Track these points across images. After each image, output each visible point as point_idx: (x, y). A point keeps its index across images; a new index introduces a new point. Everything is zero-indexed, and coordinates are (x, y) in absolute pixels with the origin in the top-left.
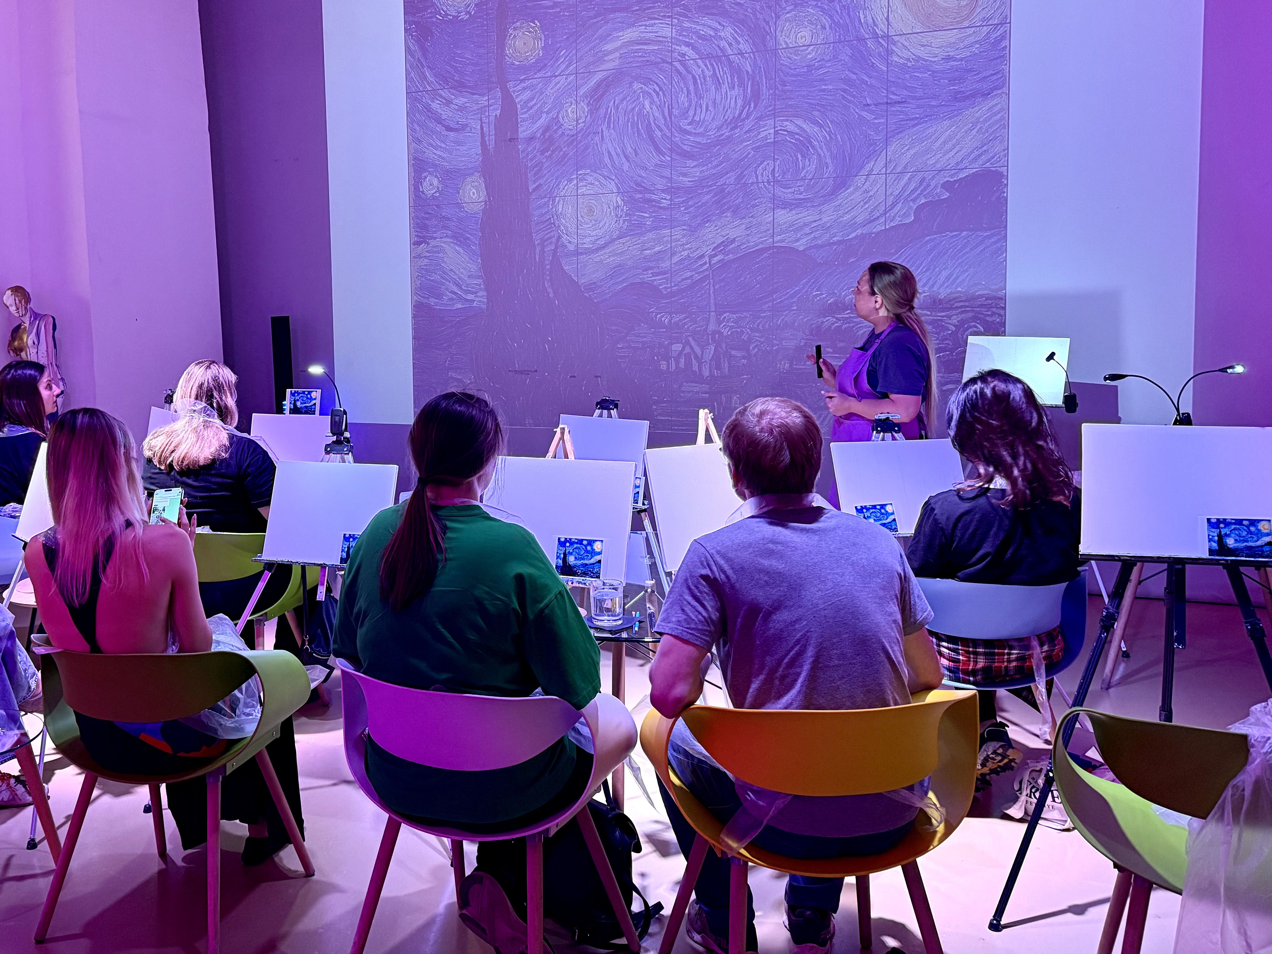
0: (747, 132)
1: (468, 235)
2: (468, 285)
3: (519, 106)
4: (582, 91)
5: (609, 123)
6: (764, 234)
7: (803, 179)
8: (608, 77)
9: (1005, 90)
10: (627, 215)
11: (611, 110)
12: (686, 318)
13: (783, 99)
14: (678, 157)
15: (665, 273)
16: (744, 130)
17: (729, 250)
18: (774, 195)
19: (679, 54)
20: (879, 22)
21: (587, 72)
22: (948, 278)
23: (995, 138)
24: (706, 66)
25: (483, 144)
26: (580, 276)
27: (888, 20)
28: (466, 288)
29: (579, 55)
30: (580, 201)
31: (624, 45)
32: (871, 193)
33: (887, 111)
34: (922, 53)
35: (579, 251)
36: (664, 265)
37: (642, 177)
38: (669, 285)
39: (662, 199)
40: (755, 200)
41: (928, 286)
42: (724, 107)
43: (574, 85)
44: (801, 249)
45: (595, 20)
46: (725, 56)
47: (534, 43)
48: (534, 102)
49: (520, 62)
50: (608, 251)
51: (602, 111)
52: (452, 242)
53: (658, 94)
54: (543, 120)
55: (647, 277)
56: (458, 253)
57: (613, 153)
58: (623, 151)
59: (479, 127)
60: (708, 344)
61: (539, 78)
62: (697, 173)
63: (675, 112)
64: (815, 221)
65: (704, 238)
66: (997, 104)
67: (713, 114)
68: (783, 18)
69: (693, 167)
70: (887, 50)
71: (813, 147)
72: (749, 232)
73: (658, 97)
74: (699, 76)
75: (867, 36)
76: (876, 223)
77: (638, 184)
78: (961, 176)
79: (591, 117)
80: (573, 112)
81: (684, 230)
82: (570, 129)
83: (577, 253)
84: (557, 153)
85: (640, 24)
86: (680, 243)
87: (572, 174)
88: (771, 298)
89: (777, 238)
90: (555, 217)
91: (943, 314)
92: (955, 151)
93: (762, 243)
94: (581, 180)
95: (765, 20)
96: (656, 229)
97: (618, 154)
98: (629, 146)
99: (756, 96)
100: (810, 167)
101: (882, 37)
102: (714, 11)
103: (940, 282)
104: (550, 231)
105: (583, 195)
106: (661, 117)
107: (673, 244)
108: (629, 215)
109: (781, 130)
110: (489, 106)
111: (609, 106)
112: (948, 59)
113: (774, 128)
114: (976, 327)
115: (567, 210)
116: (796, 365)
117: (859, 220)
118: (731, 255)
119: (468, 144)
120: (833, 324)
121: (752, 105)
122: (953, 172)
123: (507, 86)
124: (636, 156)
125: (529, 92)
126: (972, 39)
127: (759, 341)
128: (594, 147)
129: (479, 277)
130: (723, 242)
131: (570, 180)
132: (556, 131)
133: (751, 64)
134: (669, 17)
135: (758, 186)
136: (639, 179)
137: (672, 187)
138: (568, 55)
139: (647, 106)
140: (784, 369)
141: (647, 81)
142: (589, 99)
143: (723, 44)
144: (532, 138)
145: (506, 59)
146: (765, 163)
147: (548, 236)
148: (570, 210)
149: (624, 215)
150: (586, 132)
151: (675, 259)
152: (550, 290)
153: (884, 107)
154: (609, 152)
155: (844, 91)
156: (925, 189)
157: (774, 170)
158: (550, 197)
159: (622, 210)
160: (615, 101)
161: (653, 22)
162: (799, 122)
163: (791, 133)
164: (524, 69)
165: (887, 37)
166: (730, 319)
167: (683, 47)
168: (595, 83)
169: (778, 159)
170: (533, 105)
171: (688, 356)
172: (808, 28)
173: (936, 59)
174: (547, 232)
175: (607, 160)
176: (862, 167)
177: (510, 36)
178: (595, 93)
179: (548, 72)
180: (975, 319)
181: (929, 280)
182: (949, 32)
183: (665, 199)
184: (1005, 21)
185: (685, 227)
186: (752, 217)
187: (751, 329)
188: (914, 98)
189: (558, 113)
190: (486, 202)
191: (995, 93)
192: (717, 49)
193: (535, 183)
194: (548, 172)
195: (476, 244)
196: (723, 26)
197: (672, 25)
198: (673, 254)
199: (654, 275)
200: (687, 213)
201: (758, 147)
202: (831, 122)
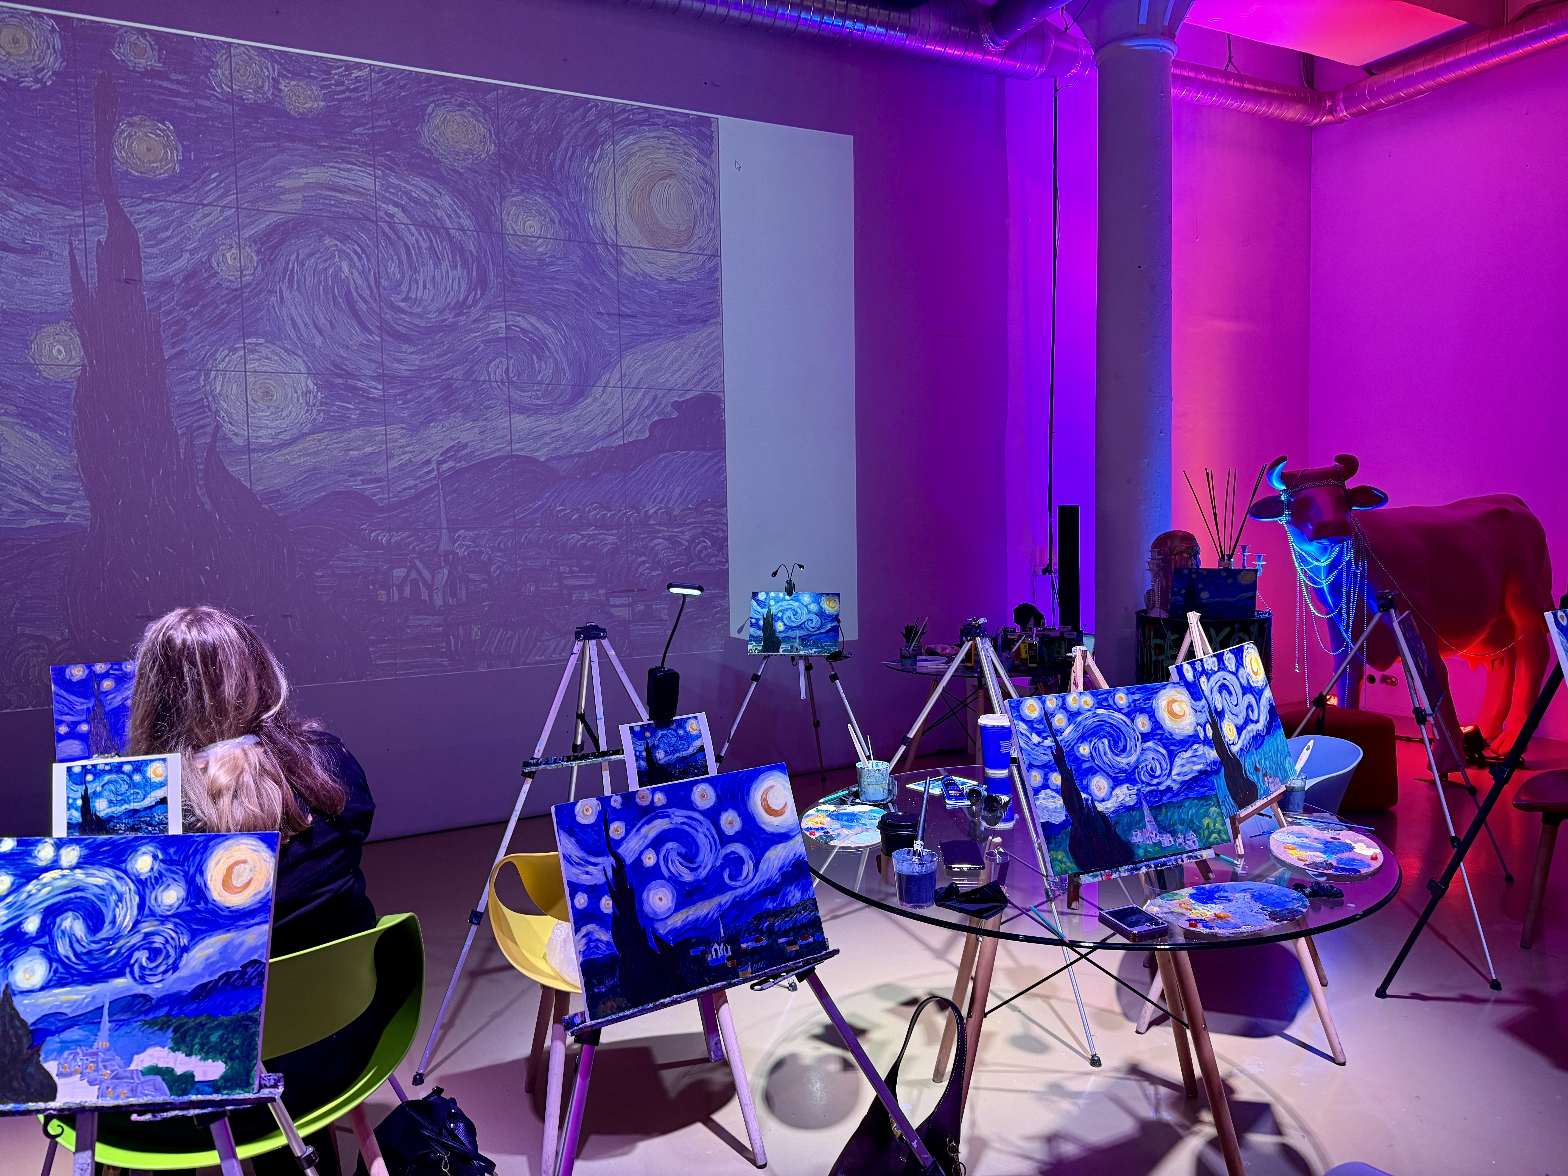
0: (474, 321)
1: (50, 415)
2: (52, 491)
3: (141, 235)
4: (247, 233)
5: (291, 281)
6: (501, 440)
7: (540, 383)
8: (287, 222)
9: (719, 319)
10: (322, 404)
11: (293, 267)
12: (410, 536)
13: (513, 291)
14: (391, 339)
15: (379, 480)
16: (472, 319)
17: (460, 457)
18: (509, 397)
19: (386, 213)
20: (608, 229)
21: (254, 210)
22: (681, 494)
23: (713, 364)
24: (421, 234)
25: (75, 278)
26: (253, 481)
27: (616, 229)
28: (48, 495)
29: (240, 184)
30: (251, 379)
31: (307, 186)
32: (609, 406)
33: (619, 323)
34: (648, 269)
35: (251, 447)
36: (377, 470)
37: (342, 357)
38: (386, 496)
39: (371, 387)
40: (488, 400)
41: (664, 502)
42: (446, 288)
43: (234, 223)
44: (543, 459)
45: (263, 144)
46: (443, 228)
47: (166, 152)
48: (169, 233)
49: (141, 172)
50: (296, 449)
51: (280, 265)
52: (17, 424)
53: (360, 258)
54: (184, 262)
55: (356, 485)
56: (32, 440)
57: (298, 321)
58: (314, 321)
59: (66, 253)
60: (441, 567)
61: (176, 202)
62: (416, 360)
63: (384, 283)
64: (555, 430)
65: (429, 440)
66: (713, 332)
67: (432, 293)
68: (508, 200)
69: (411, 353)
70: (617, 260)
71: (549, 350)
72: (483, 437)
73: (360, 261)
74: (413, 245)
75: (597, 241)
76: (615, 437)
77: (336, 366)
78: (688, 396)
79: (263, 270)
80: (235, 258)
81: (402, 428)
82: (231, 281)
83: (248, 449)
84: (210, 309)
85: (331, 164)
86: (398, 444)
87: (236, 341)
88: (511, 513)
89: (516, 446)
90: (210, 398)
91: (678, 530)
92: (681, 372)
93: (499, 450)
94: (252, 351)
95: (488, 197)
96: (365, 425)
97: (305, 325)
98: (322, 316)
99: (483, 282)
100: (547, 371)
101: (612, 245)
102: (428, 173)
103: (674, 498)
104: (202, 416)
105: (255, 371)
106: (365, 286)
107: (390, 445)
108: (326, 403)
109: (513, 325)
110: (84, 225)
111: (289, 260)
112: (672, 280)
113: (506, 322)
114: (705, 542)
115: (229, 390)
116: (543, 586)
117: (600, 432)
118: (463, 462)
119: (44, 276)
120: (578, 541)
121: (479, 292)
122: (681, 392)
123: (118, 203)
124: (333, 329)
125: (157, 218)
126: (690, 266)
127: (501, 562)
128: (269, 309)
129: (75, 478)
130: (453, 446)
131: (234, 350)
132: (206, 280)
133: (476, 243)
134: (370, 165)
135: (491, 385)
136: (338, 360)
137: (384, 375)
138: (223, 181)
139: (346, 269)
140: (530, 592)
141: (345, 238)
142: (258, 246)
143: (440, 213)
144: (167, 283)
145: (114, 163)
146: (498, 360)
147: (201, 422)
148: (234, 390)
149: (318, 404)
150: (255, 288)
151: (393, 464)
152: (206, 500)
153: (616, 318)
154: (292, 319)
155: (577, 294)
156: (657, 407)
157: (508, 368)
158: (200, 370)
159: (315, 397)
160: (298, 254)
161: (349, 166)
162: (533, 320)
163: (524, 331)
164: (146, 184)
165: (616, 246)
166: (466, 537)
167: (390, 206)
168: (268, 226)
169: (511, 358)
170: (168, 238)
171: (414, 583)
172: (536, 218)
173: (660, 278)
174: (198, 418)
175: (289, 328)
176: (599, 378)
177: (121, 133)
178: (268, 239)
179: (190, 197)
180: (704, 534)
181: (665, 496)
182: (672, 254)
183: (376, 388)
184: (716, 255)
185: (404, 426)
186: (486, 419)
187: (490, 548)
188: (643, 314)
189: (210, 255)
190: (84, 366)
191: (712, 321)
192: (434, 218)
193: (173, 347)
194: (197, 335)
195: (67, 429)
196: (440, 192)
197: (375, 176)
198: (390, 457)
199: (364, 482)
200: (406, 408)
201: (488, 341)
202: (566, 326)
